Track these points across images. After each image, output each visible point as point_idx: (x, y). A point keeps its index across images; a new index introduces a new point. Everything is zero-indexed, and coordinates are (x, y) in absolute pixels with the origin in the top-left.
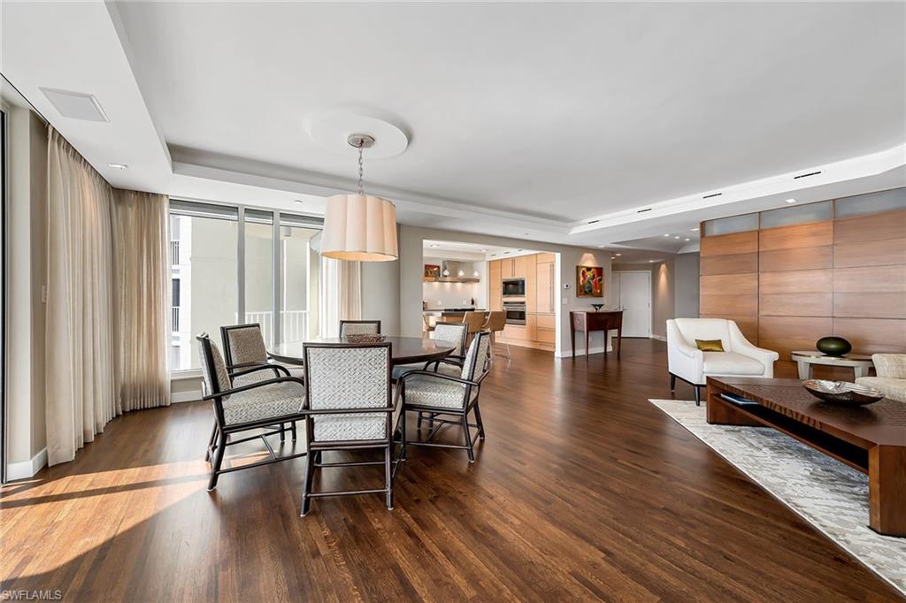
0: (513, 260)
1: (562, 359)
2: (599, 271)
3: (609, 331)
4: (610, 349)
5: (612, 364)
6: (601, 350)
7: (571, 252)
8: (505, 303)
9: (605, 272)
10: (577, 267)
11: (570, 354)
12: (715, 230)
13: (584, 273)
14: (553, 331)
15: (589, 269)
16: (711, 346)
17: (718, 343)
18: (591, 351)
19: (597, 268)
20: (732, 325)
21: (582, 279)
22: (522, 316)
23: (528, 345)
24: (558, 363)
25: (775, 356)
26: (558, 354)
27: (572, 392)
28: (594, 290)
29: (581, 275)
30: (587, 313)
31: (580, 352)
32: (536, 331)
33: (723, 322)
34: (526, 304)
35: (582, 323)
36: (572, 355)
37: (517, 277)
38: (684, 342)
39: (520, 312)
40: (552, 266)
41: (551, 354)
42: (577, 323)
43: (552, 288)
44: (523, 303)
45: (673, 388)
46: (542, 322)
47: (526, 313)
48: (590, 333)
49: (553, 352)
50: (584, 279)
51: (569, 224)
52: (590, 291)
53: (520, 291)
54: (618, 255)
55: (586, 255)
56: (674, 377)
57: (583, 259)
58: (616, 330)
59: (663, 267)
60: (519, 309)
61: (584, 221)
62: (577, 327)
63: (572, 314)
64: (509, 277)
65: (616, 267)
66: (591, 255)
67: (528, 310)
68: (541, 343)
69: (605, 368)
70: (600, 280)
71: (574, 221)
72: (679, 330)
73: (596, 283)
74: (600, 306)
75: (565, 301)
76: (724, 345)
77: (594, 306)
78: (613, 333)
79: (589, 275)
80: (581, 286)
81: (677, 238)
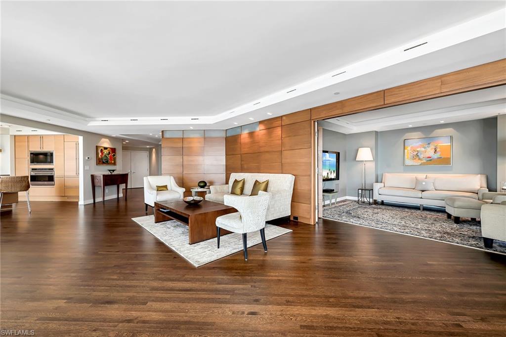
0: (41, 137)
1: (84, 205)
2: (114, 150)
3: (120, 185)
4: (121, 195)
5: (122, 203)
6: (115, 196)
7: (91, 136)
8: (33, 169)
9: (117, 151)
10: (97, 146)
11: (92, 201)
12: (167, 135)
13: (102, 150)
14: (77, 188)
15: (106, 148)
16: (161, 189)
17: (166, 187)
18: (107, 198)
19: (112, 149)
20: (172, 178)
21: (100, 154)
22: (51, 178)
23: (57, 199)
24: (81, 209)
25: (184, 190)
26: (81, 202)
27: (92, 225)
28: (110, 161)
29: (99, 151)
30: (103, 175)
31: (99, 199)
32: (64, 189)
33: (168, 177)
34: (55, 170)
35: (100, 181)
36: (93, 202)
37: (46, 149)
38: (151, 187)
39: (49, 176)
40: (77, 144)
41: (76, 204)
42: (96, 181)
43: (77, 159)
44: (52, 169)
45: (146, 210)
46: (69, 183)
47: (55, 176)
48: (105, 187)
49: (78, 202)
50: (102, 154)
51: (87, 119)
52: (107, 162)
53: (49, 160)
54: (127, 141)
55: (103, 140)
56: (147, 205)
57: (101, 142)
58: (125, 184)
59: (154, 150)
60: (48, 173)
61: (97, 119)
62: (96, 183)
63: (93, 177)
64: (37, 149)
65: (125, 148)
66: (107, 140)
67: (57, 174)
68: (68, 197)
69: (118, 207)
70: (114, 155)
71: (92, 118)
72: (149, 182)
73: (111, 157)
74: (113, 171)
75: (87, 168)
76: (169, 187)
77: (110, 170)
78: (123, 186)
79: (106, 152)
80: (99, 159)
81: (157, 136)
